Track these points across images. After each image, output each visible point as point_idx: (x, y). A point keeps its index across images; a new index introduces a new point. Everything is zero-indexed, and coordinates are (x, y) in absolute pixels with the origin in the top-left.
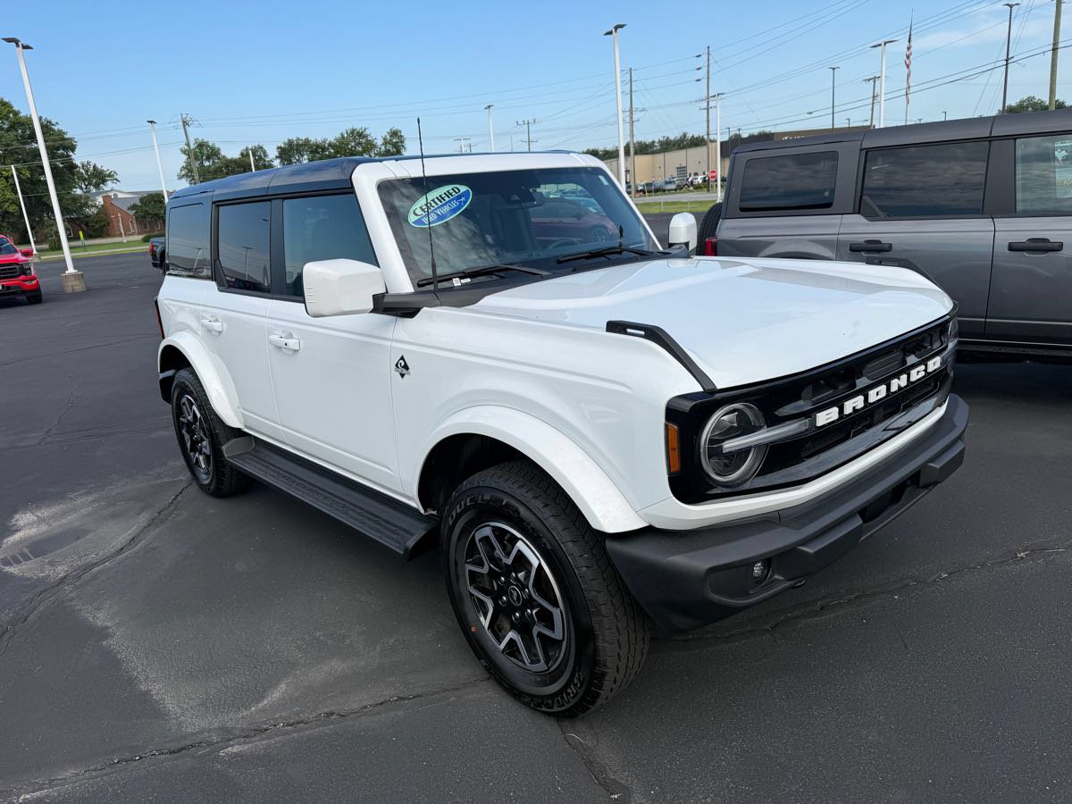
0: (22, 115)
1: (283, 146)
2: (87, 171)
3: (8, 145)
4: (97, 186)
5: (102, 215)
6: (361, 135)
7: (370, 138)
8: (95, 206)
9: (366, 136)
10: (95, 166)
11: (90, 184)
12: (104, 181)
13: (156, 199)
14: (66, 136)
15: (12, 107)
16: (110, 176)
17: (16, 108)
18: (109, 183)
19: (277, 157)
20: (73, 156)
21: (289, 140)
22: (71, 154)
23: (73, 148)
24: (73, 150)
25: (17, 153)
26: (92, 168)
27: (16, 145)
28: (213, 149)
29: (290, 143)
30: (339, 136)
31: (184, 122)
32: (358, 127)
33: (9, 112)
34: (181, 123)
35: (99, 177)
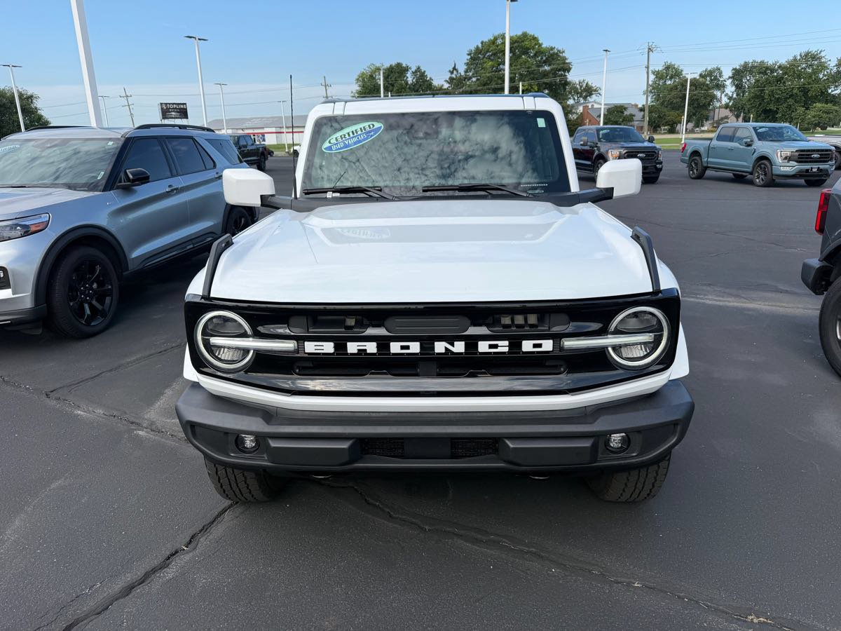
0: (544, 46)
1: (738, 67)
2: (581, 87)
3: (529, 68)
4: (585, 98)
5: (579, 120)
6: (814, 57)
7: (823, 60)
8: (577, 114)
9: (820, 58)
10: (587, 84)
11: (581, 96)
12: (591, 95)
13: (619, 109)
14: (567, 61)
15: (538, 41)
16: (595, 90)
17: (540, 42)
18: (594, 96)
19: (730, 78)
20: (568, 77)
21: (746, 63)
22: (567, 74)
23: (569, 70)
24: (569, 72)
25: (533, 74)
26: (585, 85)
27: (534, 68)
28: (677, 70)
29: (745, 66)
30: (791, 58)
31: (649, 49)
32: (813, 49)
33: (536, 45)
34: (647, 50)
35: (588, 91)
